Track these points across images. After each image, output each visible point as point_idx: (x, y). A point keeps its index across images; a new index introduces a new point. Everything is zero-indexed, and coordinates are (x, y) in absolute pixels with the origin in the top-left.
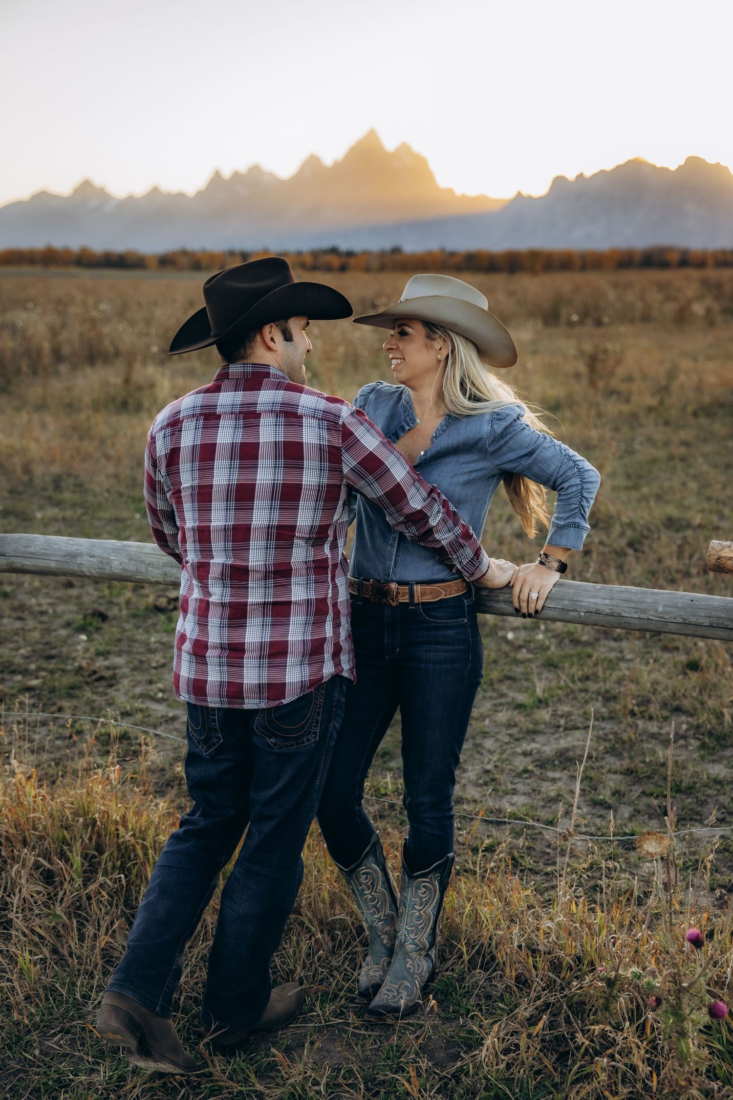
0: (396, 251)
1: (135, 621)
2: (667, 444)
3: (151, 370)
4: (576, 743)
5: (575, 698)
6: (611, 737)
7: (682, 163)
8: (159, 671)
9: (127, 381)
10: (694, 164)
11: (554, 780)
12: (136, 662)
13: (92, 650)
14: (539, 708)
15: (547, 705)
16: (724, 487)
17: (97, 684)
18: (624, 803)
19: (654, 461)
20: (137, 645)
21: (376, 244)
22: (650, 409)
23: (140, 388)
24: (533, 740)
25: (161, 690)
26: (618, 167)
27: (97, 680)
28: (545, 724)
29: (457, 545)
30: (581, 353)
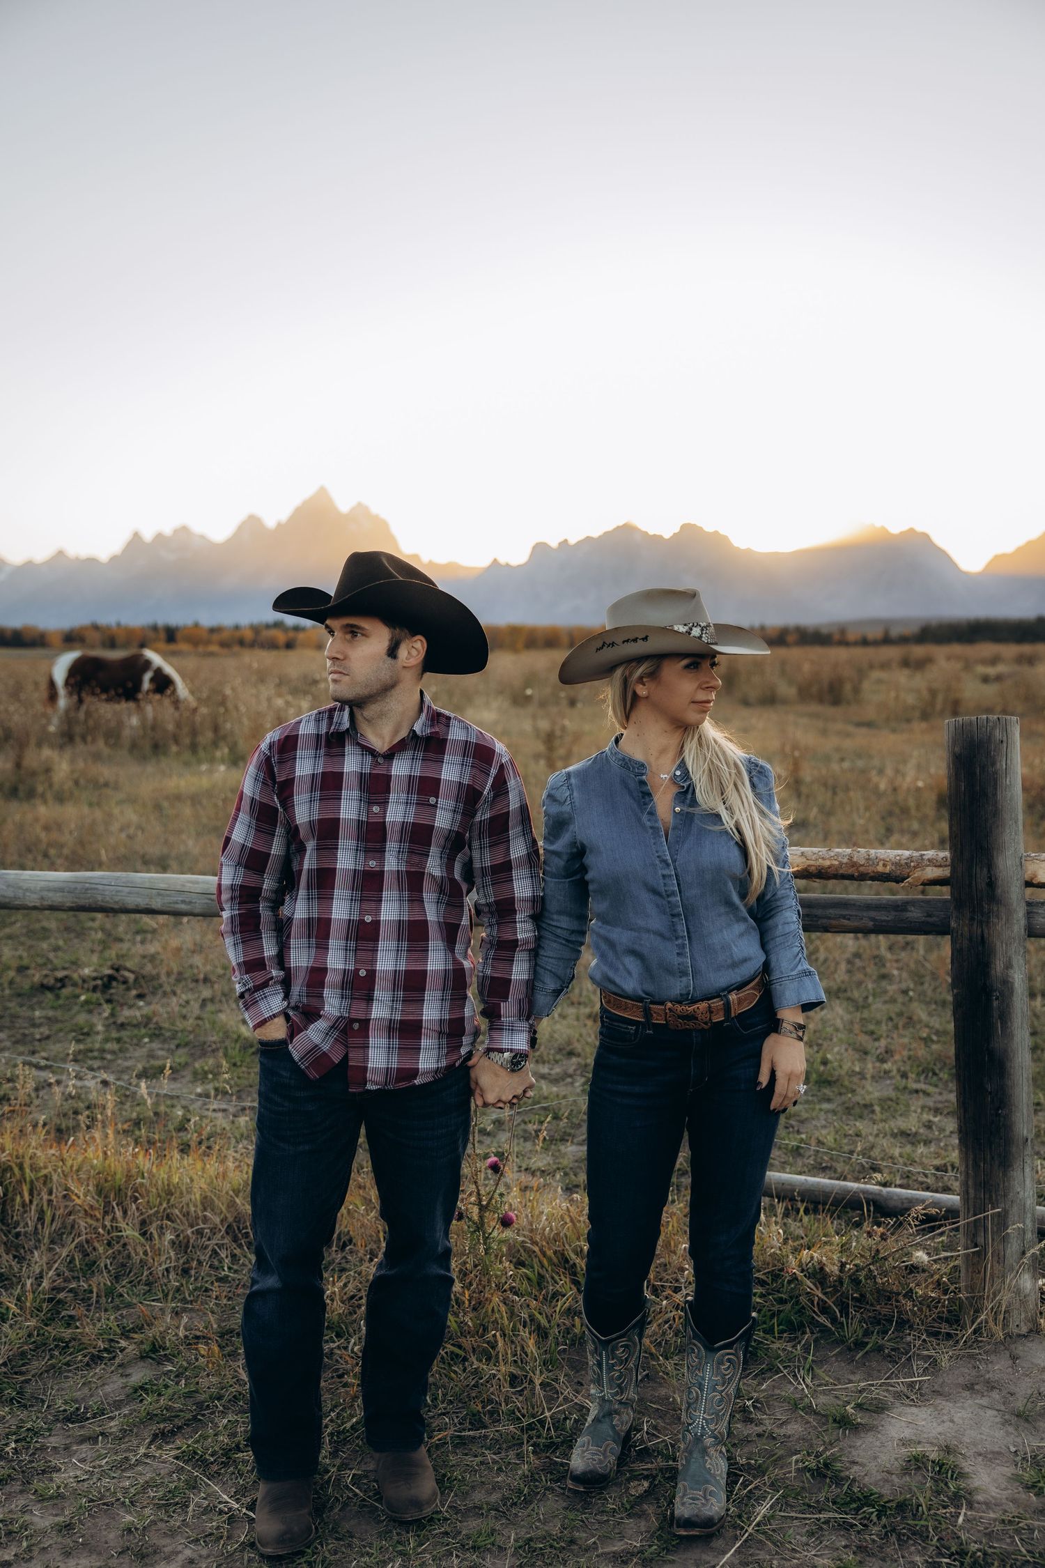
1: (19, 1000)
3: (47, 752)
7: (677, 530)
8: (43, 1042)
9: (18, 765)
10: (689, 531)
12: (19, 1036)
20: (20, 1021)
23: (33, 774)
25: (44, 1058)
26: (606, 533)
30: (537, 731)
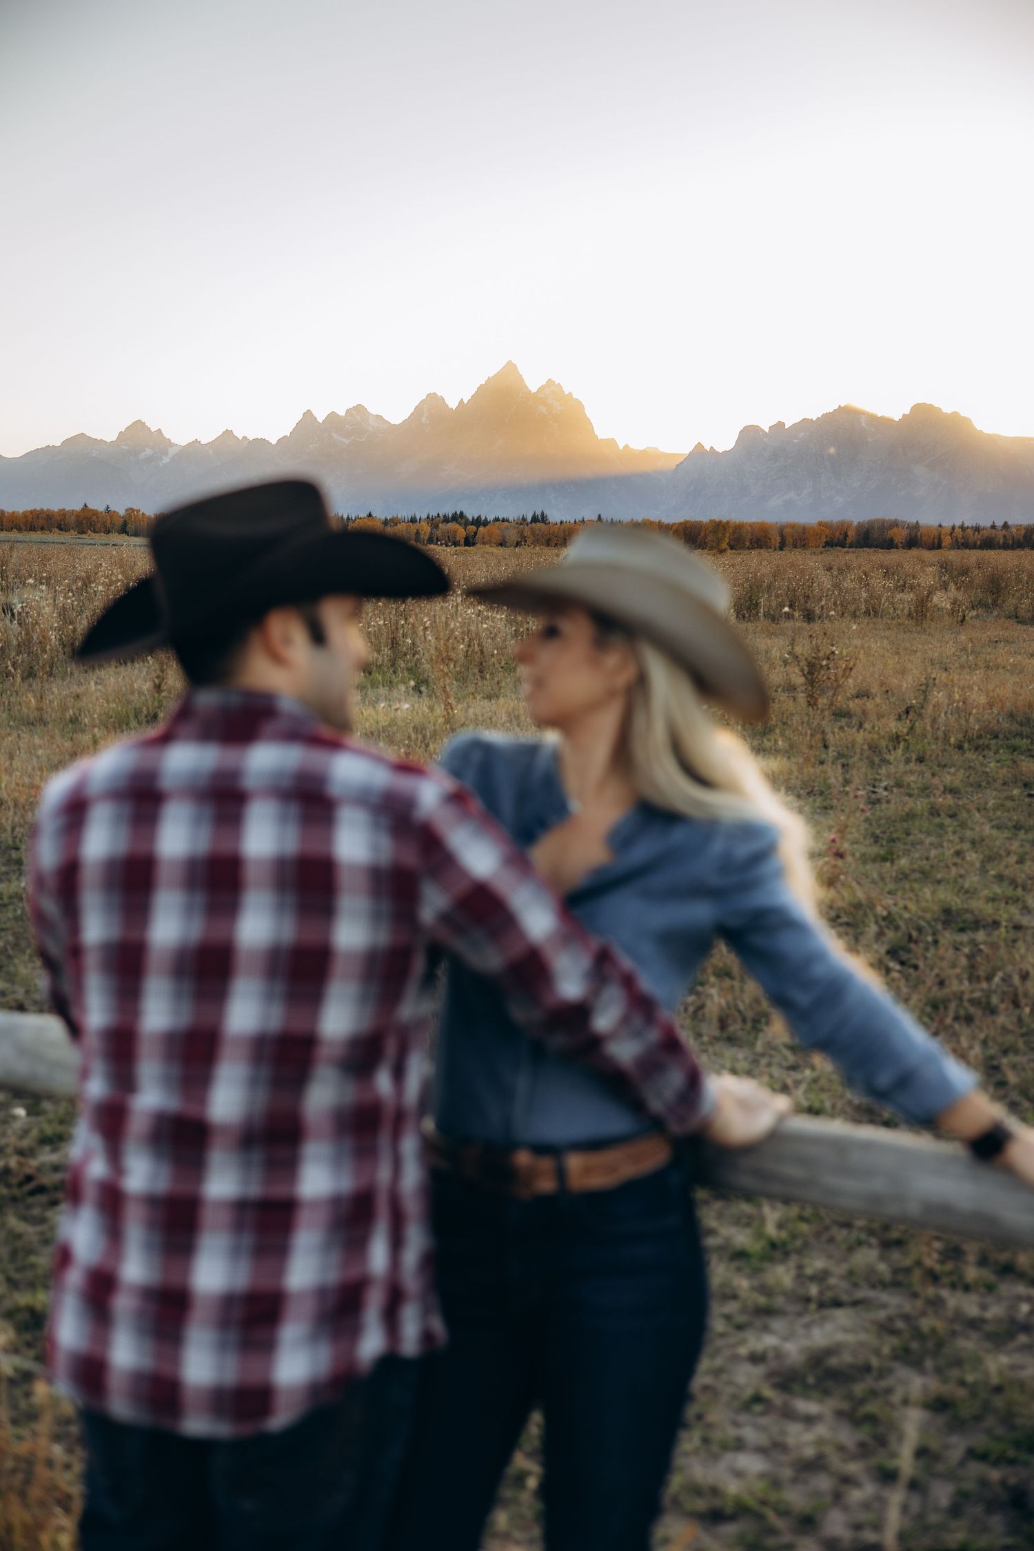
0: (539, 519)
2: (925, 790)
4: (841, 1337)
5: (831, 1240)
6: (900, 1325)
10: (923, 415)
11: (809, 1420)
13: (35, 1133)
14: (771, 1260)
15: (786, 1254)
16: (1021, 861)
17: (30, 1200)
18: (939, 1476)
19: (911, 816)
21: (513, 511)
22: (896, 739)
24: (766, 1329)
27: (32, 1193)
28: (785, 1294)
29: (651, 1065)
30: (795, 658)
